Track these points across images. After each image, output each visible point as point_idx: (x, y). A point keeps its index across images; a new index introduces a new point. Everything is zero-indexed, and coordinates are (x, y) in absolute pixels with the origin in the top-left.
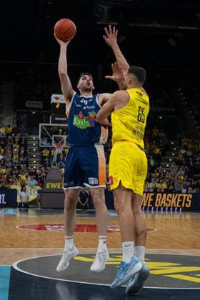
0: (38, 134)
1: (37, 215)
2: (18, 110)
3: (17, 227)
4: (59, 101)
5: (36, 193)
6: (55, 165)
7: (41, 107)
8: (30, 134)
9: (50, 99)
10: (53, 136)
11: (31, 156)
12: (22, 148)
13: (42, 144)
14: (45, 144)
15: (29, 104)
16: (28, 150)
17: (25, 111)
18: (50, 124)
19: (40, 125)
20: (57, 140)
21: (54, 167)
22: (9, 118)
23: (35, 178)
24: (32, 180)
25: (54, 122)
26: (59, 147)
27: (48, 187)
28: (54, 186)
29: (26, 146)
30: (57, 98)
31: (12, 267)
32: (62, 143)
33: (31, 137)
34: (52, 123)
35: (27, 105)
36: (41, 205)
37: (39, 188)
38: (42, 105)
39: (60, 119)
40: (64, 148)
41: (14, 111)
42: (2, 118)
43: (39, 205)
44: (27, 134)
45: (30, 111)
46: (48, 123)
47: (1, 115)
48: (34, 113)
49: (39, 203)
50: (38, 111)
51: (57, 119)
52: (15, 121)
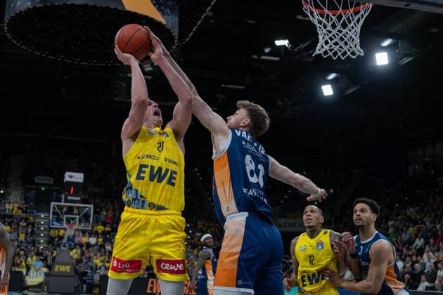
0: (49, 213)
2: (27, 186)
4: (73, 180)
5: (42, 275)
6: (65, 246)
7: (52, 182)
8: (38, 212)
9: (63, 177)
10: (65, 216)
11: (39, 235)
12: (30, 226)
13: (52, 225)
14: (56, 225)
16: (35, 229)
17: (34, 186)
18: (62, 204)
19: (52, 204)
20: (68, 221)
21: (64, 248)
22: (16, 193)
23: (41, 260)
24: (38, 261)
25: (66, 201)
26: (71, 228)
27: (56, 270)
28: (63, 269)
29: (33, 224)
30: (71, 177)
32: (74, 224)
33: (40, 214)
34: (65, 202)
36: (48, 289)
37: (45, 270)
38: (52, 180)
39: (73, 198)
40: (76, 229)
41: (22, 186)
42: (9, 194)
43: (46, 290)
44: (35, 211)
45: (39, 187)
46: (60, 201)
47: (9, 190)
48: (43, 189)
49: (46, 287)
50: (47, 187)
51: (70, 198)
52: (23, 197)
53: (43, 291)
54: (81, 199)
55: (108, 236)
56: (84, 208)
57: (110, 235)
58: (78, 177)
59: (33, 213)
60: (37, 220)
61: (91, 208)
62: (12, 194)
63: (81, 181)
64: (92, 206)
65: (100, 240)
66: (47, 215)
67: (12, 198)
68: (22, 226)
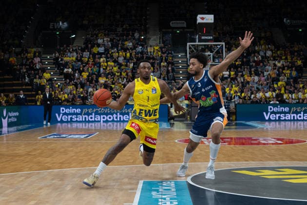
1: (187, 128)
2: (164, 30)
3: (176, 141)
4: (204, 21)
8: (175, 52)
11: (178, 73)
12: (170, 65)
15: (173, 24)
16: (175, 67)
17: (170, 30)
18: (197, 43)
19: (188, 44)
22: (155, 37)
25: (200, 40)
30: (203, 19)
31: (187, 182)
33: (177, 54)
34: (199, 42)
35: (171, 25)
36: (190, 118)
37: (187, 102)
39: (206, 38)
41: (160, 30)
42: (149, 39)
43: (188, 119)
44: (173, 52)
45: (174, 30)
46: (195, 42)
47: (148, 36)
48: (178, 32)
49: (188, 116)
50: (182, 30)
51: (203, 38)
52: (161, 40)
53: (187, 120)
54: (214, 38)
55: (239, 69)
56: (217, 45)
57: (241, 68)
58: (209, 18)
59: (171, 53)
60: (176, 60)
61: (222, 45)
62: (152, 39)
63: (212, 21)
64: (224, 43)
65: (232, 73)
66: (183, 54)
67: (151, 42)
68: (164, 66)
